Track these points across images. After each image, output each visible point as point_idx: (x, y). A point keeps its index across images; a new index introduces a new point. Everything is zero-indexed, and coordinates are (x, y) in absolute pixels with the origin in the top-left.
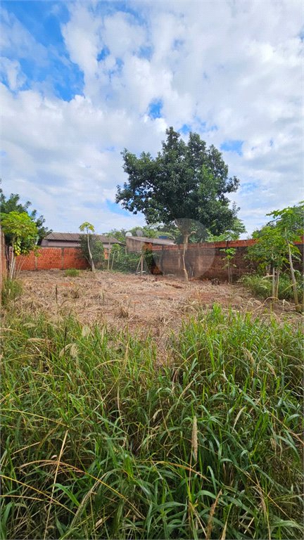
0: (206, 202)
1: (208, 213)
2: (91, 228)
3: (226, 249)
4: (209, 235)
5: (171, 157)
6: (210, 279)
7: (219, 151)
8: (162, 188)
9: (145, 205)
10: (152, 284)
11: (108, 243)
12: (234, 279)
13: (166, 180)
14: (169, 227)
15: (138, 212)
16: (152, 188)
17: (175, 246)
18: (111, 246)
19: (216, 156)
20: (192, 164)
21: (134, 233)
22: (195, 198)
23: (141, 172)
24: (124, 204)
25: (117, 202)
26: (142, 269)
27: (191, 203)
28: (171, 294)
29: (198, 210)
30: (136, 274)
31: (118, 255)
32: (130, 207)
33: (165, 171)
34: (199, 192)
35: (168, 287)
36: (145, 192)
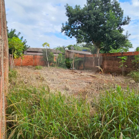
0: (110, 31)
1: (111, 37)
3: (121, 56)
4: (111, 49)
5: (91, 7)
6: (111, 73)
7: (118, 2)
8: (86, 24)
9: (77, 33)
10: (79, 75)
11: (56, 53)
12: (126, 73)
13: (89, 19)
14: (89, 45)
15: (72, 37)
16: (80, 24)
17: (92, 55)
18: (58, 55)
19: (117, 5)
20: (103, 10)
21: (69, 48)
22: (104, 29)
23: (75, 15)
24: (65, 33)
25: (62, 32)
26: (73, 67)
27: (102, 32)
28: (90, 81)
29: (105, 35)
30: (70, 69)
31: (61, 59)
32: (68, 34)
33: (88, 15)
34: (107, 25)
35: (88, 76)
36: (77, 26)
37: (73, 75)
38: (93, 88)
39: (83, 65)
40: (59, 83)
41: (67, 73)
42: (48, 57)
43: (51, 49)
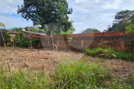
0: (60, 17)
1: (61, 22)
2: (3, 26)
8: (40, 9)
9: (33, 16)
10: (37, 53)
11: (13, 34)
13: (42, 6)
14: (44, 27)
15: (29, 19)
16: (35, 9)
17: (47, 36)
18: (15, 35)
21: (26, 29)
22: (56, 15)
24: (22, 15)
25: (18, 14)
26: (31, 46)
27: (54, 17)
28: (47, 57)
29: (56, 21)
30: (28, 49)
31: (19, 40)
32: (25, 17)
33: (42, 2)
34: (57, 13)
35: (45, 53)
36: (32, 10)
37: (32, 54)
38: (49, 63)
39: (39, 44)
40: (18, 61)
41: (25, 52)
42: (4, 37)
43: (7, 29)
